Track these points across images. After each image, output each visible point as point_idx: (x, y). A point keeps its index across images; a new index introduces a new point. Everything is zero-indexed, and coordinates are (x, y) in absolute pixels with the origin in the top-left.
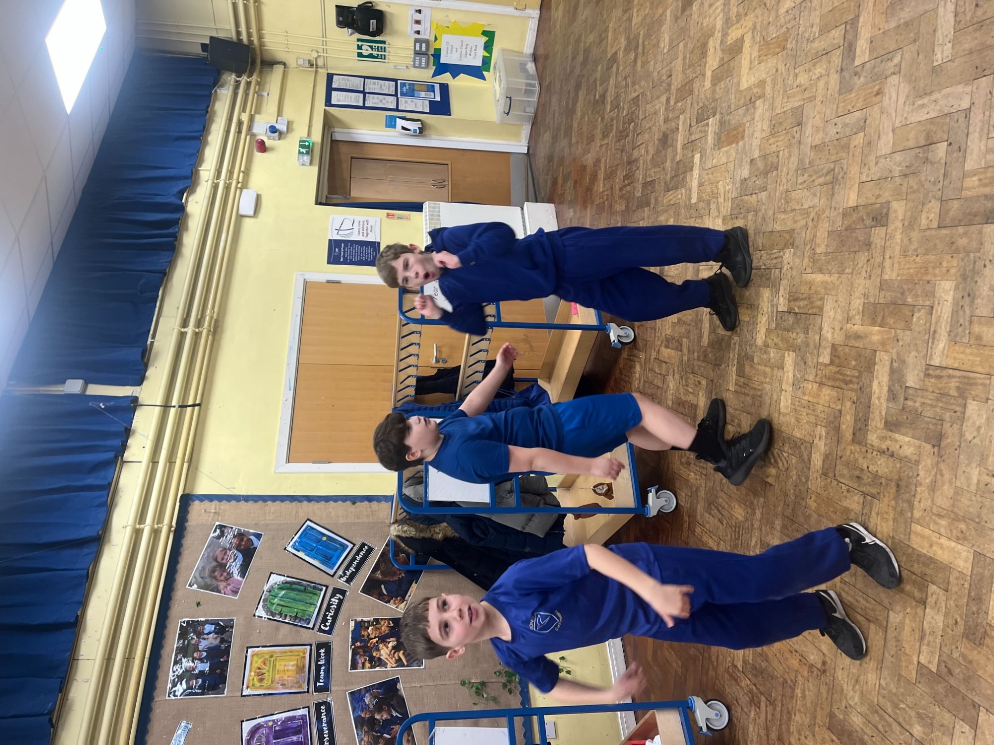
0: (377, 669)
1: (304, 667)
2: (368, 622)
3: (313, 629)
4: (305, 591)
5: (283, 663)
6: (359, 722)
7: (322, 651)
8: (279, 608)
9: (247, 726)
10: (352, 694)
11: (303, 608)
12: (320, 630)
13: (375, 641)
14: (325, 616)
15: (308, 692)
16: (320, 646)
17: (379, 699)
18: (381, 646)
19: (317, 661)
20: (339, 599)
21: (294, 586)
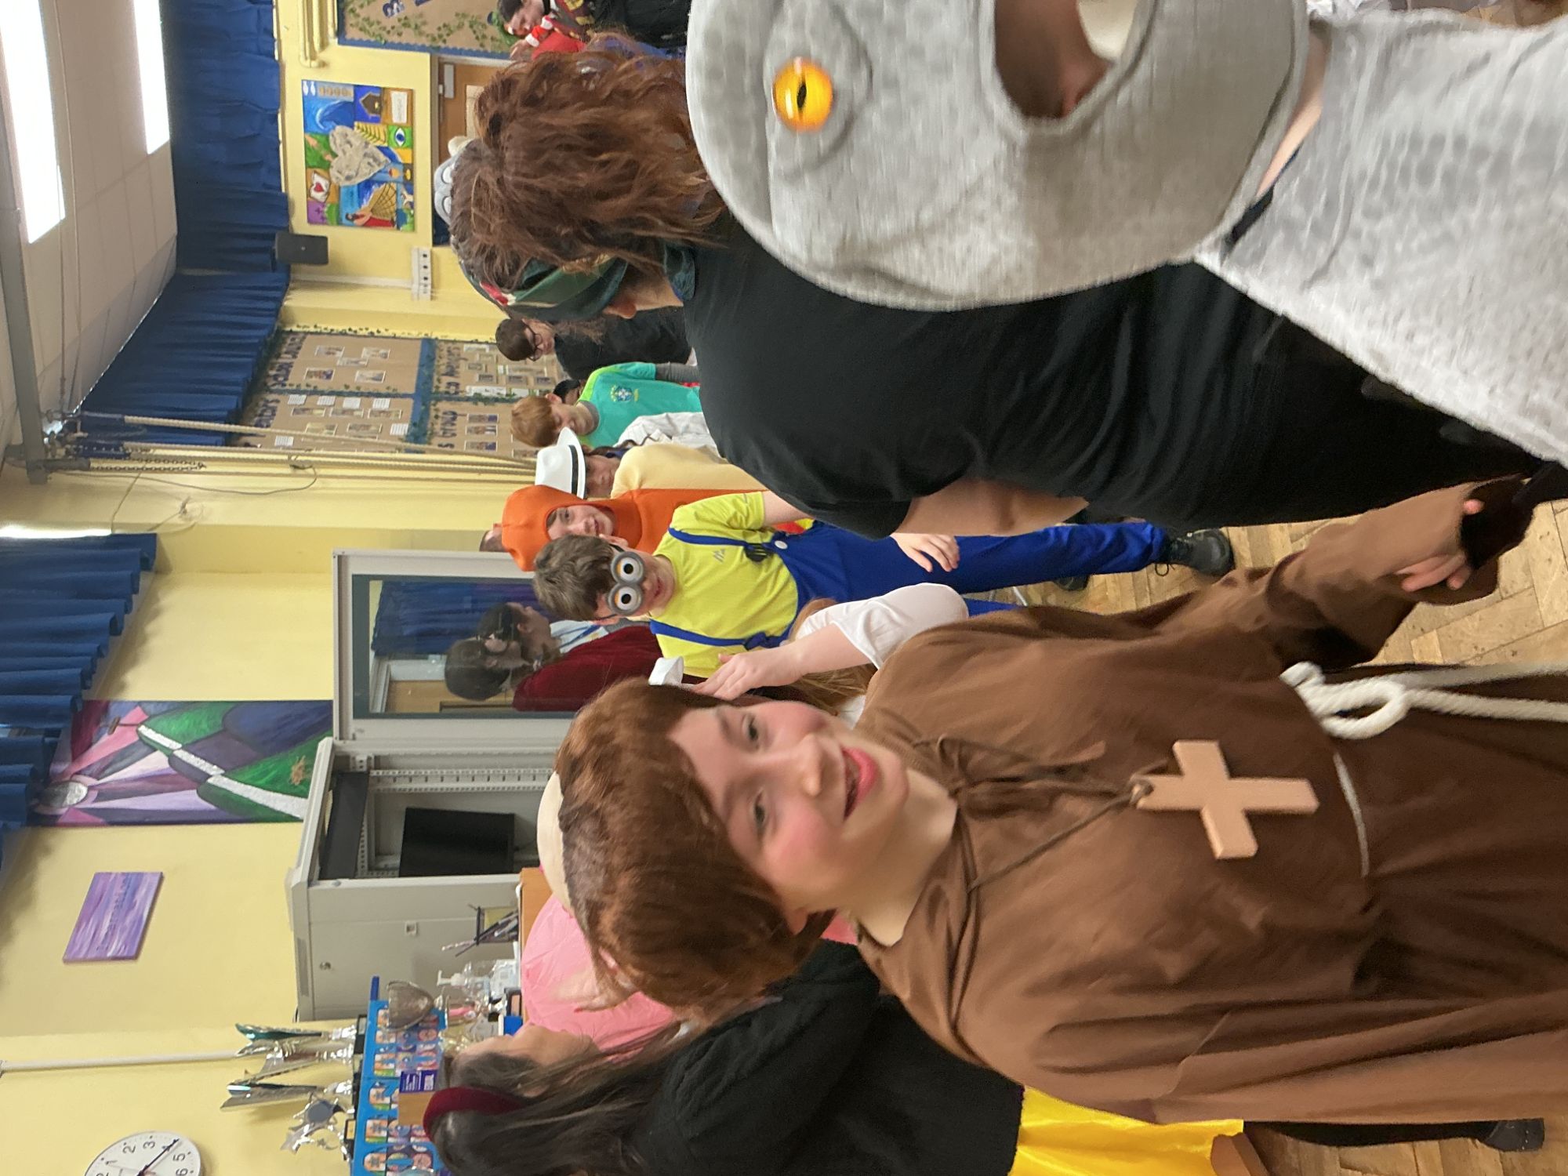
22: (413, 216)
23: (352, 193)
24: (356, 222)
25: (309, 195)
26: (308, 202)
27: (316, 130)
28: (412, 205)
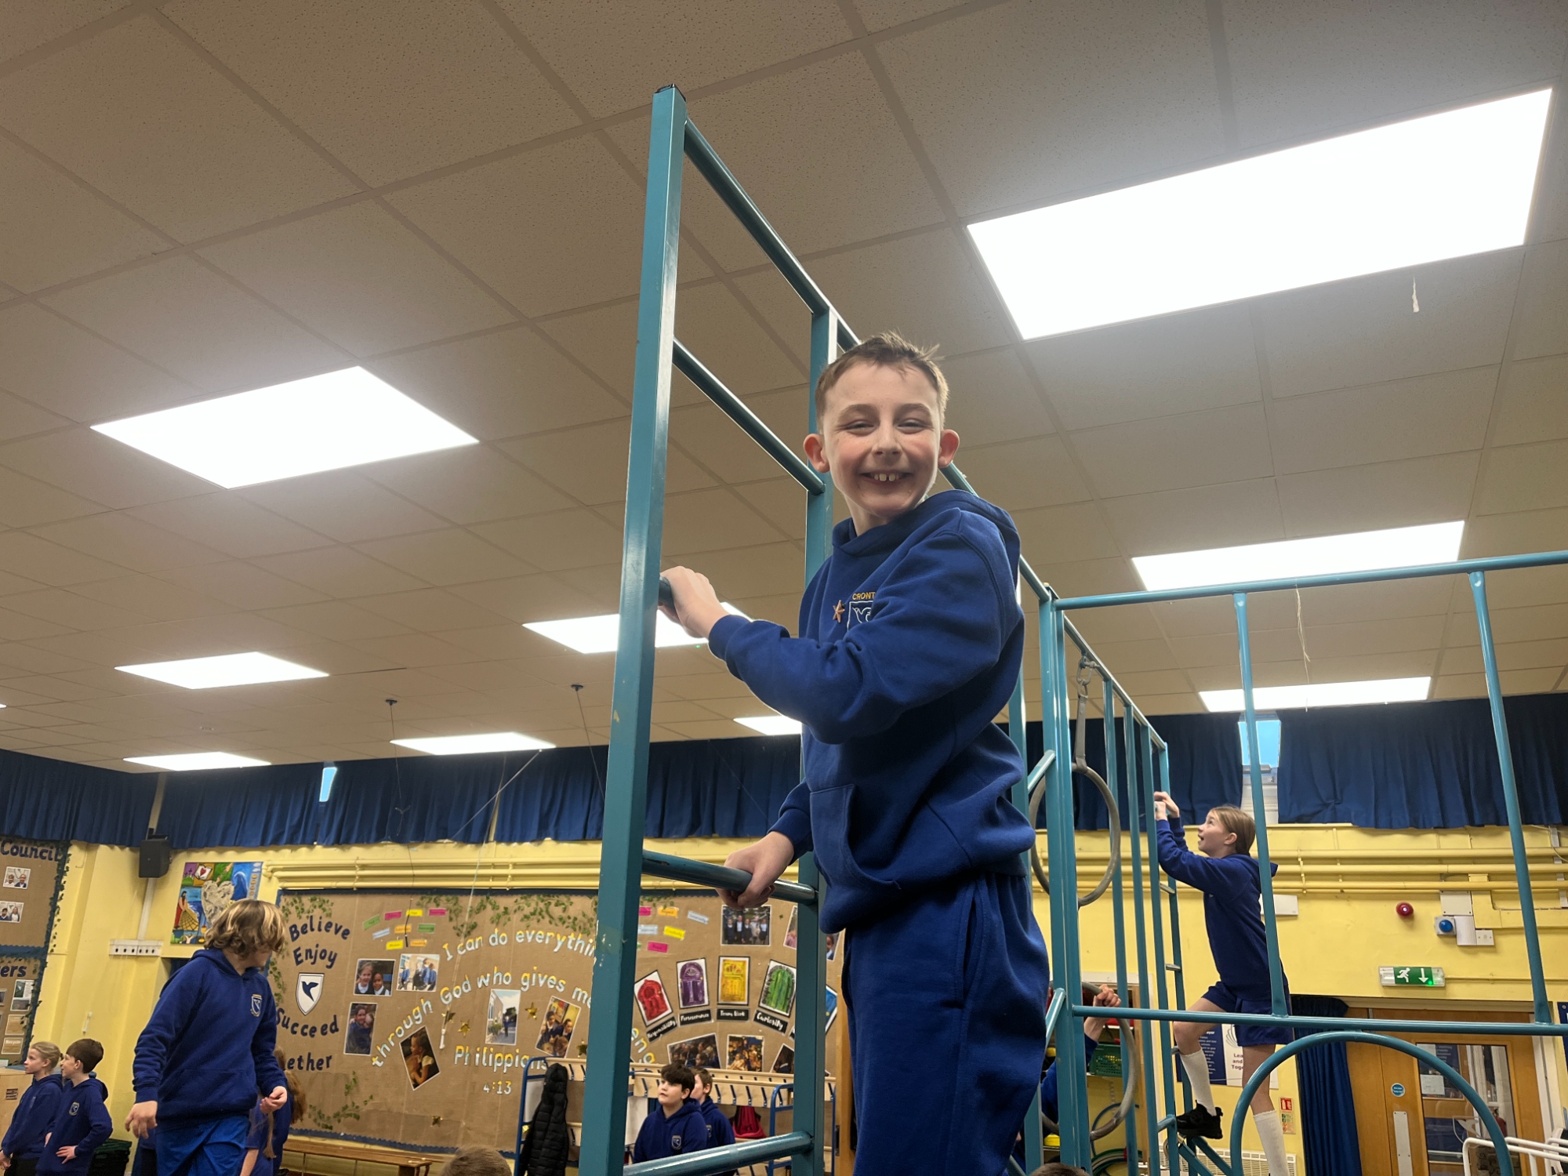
0: (728, 1057)
1: (734, 1000)
2: (760, 1051)
3: (759, 1006)
4: (786, 998)
5: (737, 985)
6: (696, 1042)
7: (743, 1014)
8: (774, 979)
9: (701, 962)
10: (713, 1037)
11: (774, 999)
12: (758, 1012)
13: (747, 1056)
14: (766, 1015)
15: (719, 1004)
16: (747, 1012)
17: (708, 1058)
18: (743, 1061)
19: (737, 1010)
20: (779, 1027)
21: (790, 989)
22: (178, 943)
23: (196, 897)
24: (181, 898)
25: (201, 864)
26: (196, 863)
27: (234, 871)
28: (184, 942)
